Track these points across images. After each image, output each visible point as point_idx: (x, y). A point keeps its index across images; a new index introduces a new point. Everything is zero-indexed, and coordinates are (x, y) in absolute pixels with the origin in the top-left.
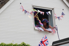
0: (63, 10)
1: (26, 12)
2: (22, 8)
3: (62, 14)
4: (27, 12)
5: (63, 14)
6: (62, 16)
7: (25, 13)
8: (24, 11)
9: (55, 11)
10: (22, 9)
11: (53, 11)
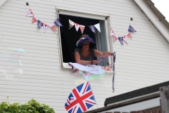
0: (132, 19)
1: (40, 24)
2: (32, 15)
3: (129, 30)
4: (42, 25)
5: (131, 30)
6: (129, 35)
7: (39, 28)
8: (36, 23)
9: (111, 23)
10: (32, 18)
11: (106, 22)
